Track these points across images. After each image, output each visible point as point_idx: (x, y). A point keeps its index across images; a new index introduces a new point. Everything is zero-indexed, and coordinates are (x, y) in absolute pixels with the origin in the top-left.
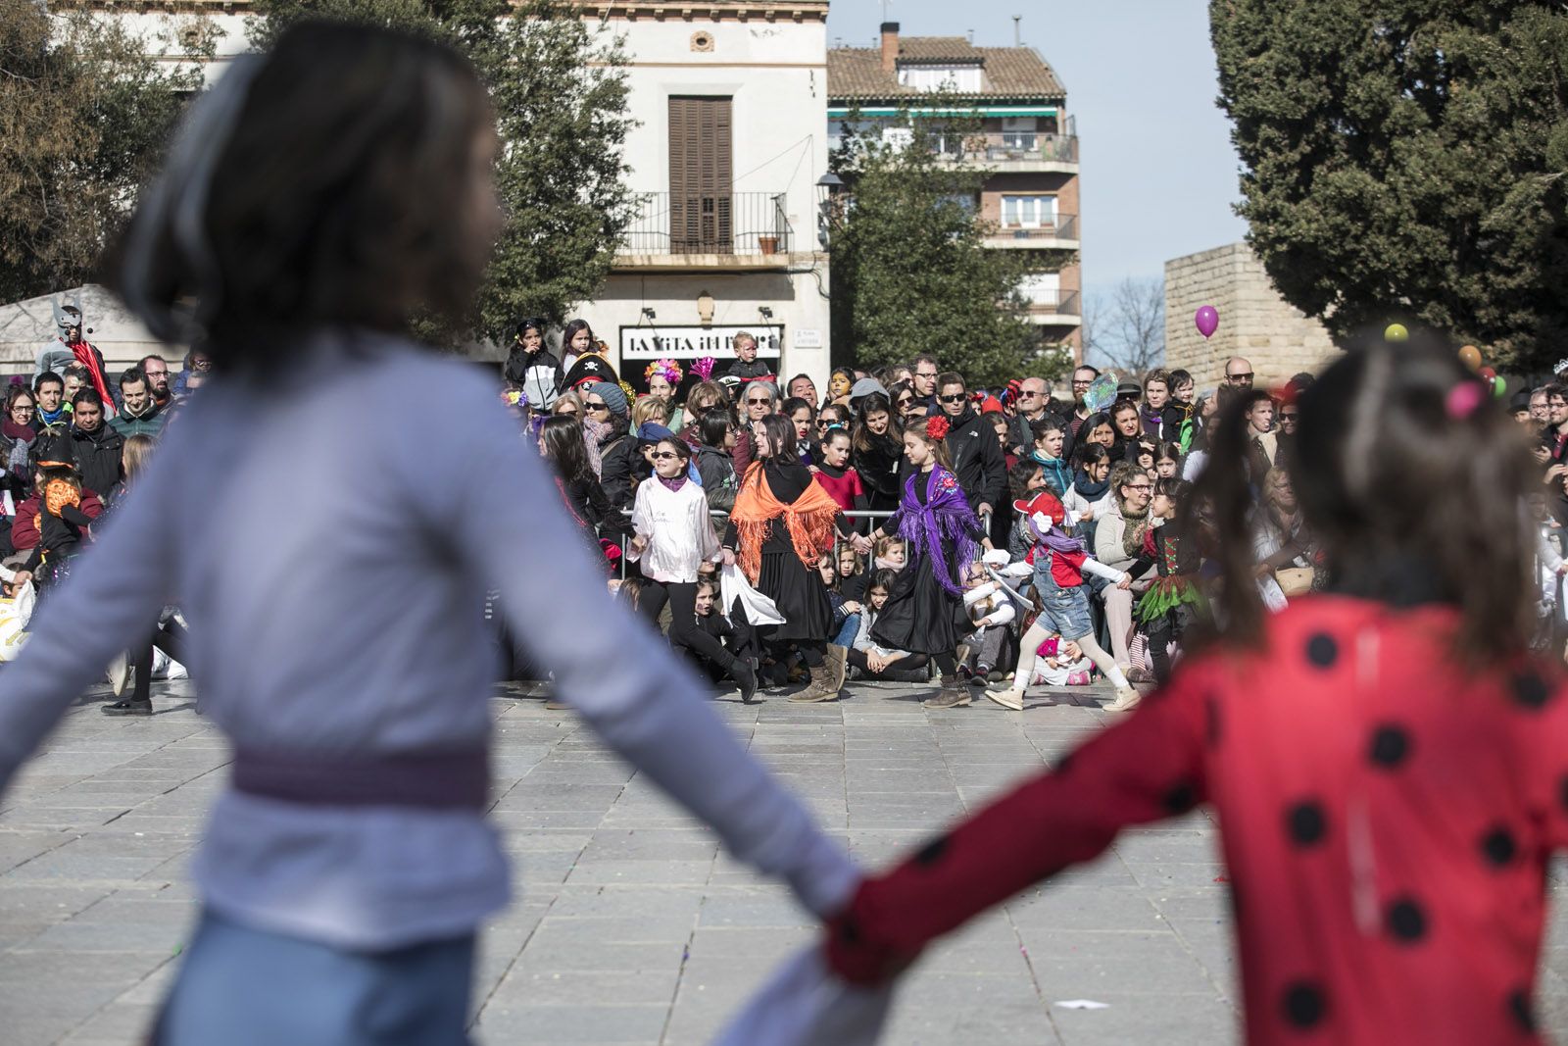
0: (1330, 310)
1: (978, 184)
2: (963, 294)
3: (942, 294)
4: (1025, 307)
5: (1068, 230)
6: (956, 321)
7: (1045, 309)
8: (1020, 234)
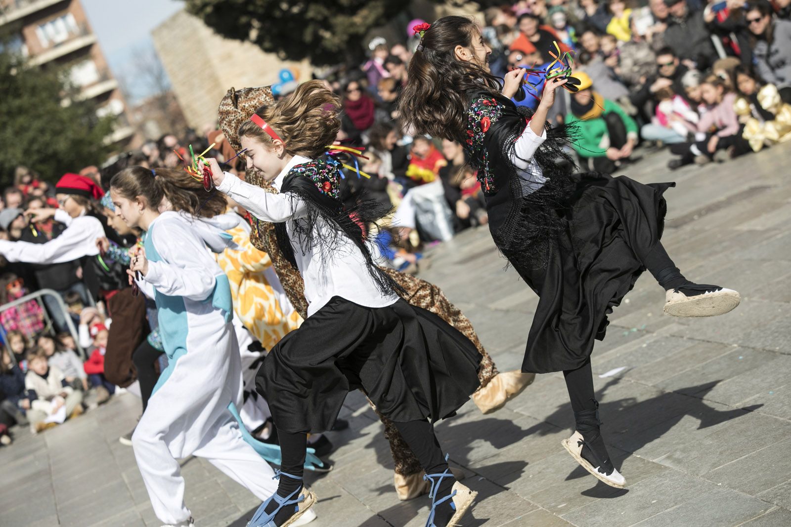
0: (254, 34)
1: (17, 26)
2: (34, 106)
3: (21, 111)
4: (78, 90)
5: (86, 31)
6: (37, 124)
7: (92, 85)
8: (57, 45)
